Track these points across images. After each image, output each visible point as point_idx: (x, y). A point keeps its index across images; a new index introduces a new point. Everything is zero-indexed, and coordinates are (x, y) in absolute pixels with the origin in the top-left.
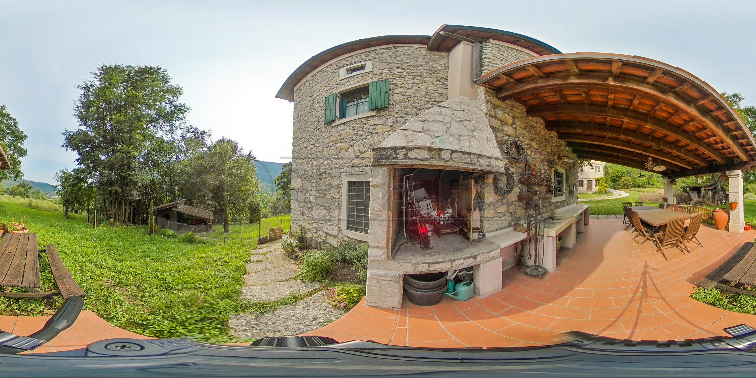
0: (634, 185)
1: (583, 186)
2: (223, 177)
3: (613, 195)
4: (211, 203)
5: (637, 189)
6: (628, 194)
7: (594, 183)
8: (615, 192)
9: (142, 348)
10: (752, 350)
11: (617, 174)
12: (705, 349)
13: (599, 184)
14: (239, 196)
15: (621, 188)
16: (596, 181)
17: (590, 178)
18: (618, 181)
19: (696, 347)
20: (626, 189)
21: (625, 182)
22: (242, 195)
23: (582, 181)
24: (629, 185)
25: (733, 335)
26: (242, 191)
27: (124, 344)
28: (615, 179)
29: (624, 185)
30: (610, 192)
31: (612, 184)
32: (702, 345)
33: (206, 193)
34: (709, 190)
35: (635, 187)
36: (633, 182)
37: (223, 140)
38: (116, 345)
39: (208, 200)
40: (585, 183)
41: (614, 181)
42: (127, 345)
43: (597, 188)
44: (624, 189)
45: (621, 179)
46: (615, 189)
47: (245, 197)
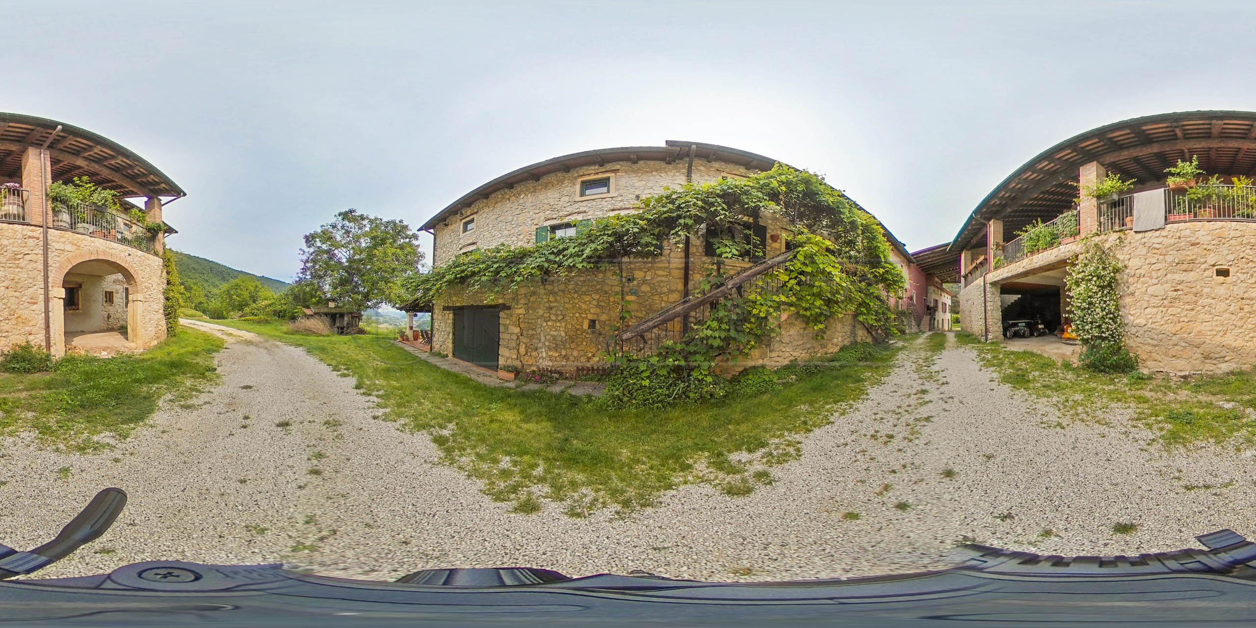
9: (198, 577)
10: (1231, 572)
12: (1167, 570)
19: (1154, 566)
25: (1209, 547)
27: (171, 571)
32: (1163, 564)
38: (158, 571)
42: (176, 572)
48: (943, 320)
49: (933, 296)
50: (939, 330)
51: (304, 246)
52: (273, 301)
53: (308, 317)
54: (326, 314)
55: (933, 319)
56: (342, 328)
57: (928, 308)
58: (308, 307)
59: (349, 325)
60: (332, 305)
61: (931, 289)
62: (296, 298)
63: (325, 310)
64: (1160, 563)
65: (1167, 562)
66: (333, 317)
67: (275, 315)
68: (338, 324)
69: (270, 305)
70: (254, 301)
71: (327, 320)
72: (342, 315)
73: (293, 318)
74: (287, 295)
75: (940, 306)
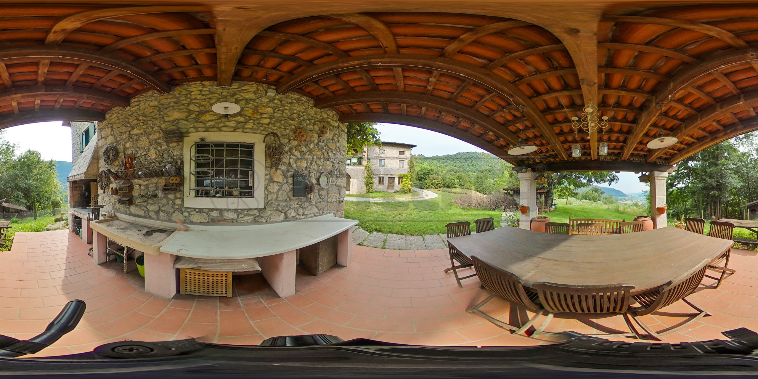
0: (443, 184)
1: (383, 184)
2: (31, 182)
3: (418, 195)
4: (23, 201)
5: (447, 189)
6: (436, 195)
7: (396, 180)
8: (420, 192)
11: (424, 171)
13: (402, 182)
14: (44, 195)
15: (428, 188)
16: (399, 178)
17: (391, 175)
18: (425, 179)
20: (434, 189)
21: (434, 181)
22: (46, 194)
23: (383, 178)
24: (437, 185)
26: (46, 192)
28: (421, 177)
29: (432, 184)
30: (415, 191)
31: (418, 183)
33: (19, 194)
34: (542, 193)
35: (444, 187)
36: (443, 182)
37: (29, 151)
39: (21, 198)
40: (386, 180)
41: (420, 179)
43: (400, 187)
44: (432, 189)
45: (428, 177)
46: (421, 188)
47: (48, 196)
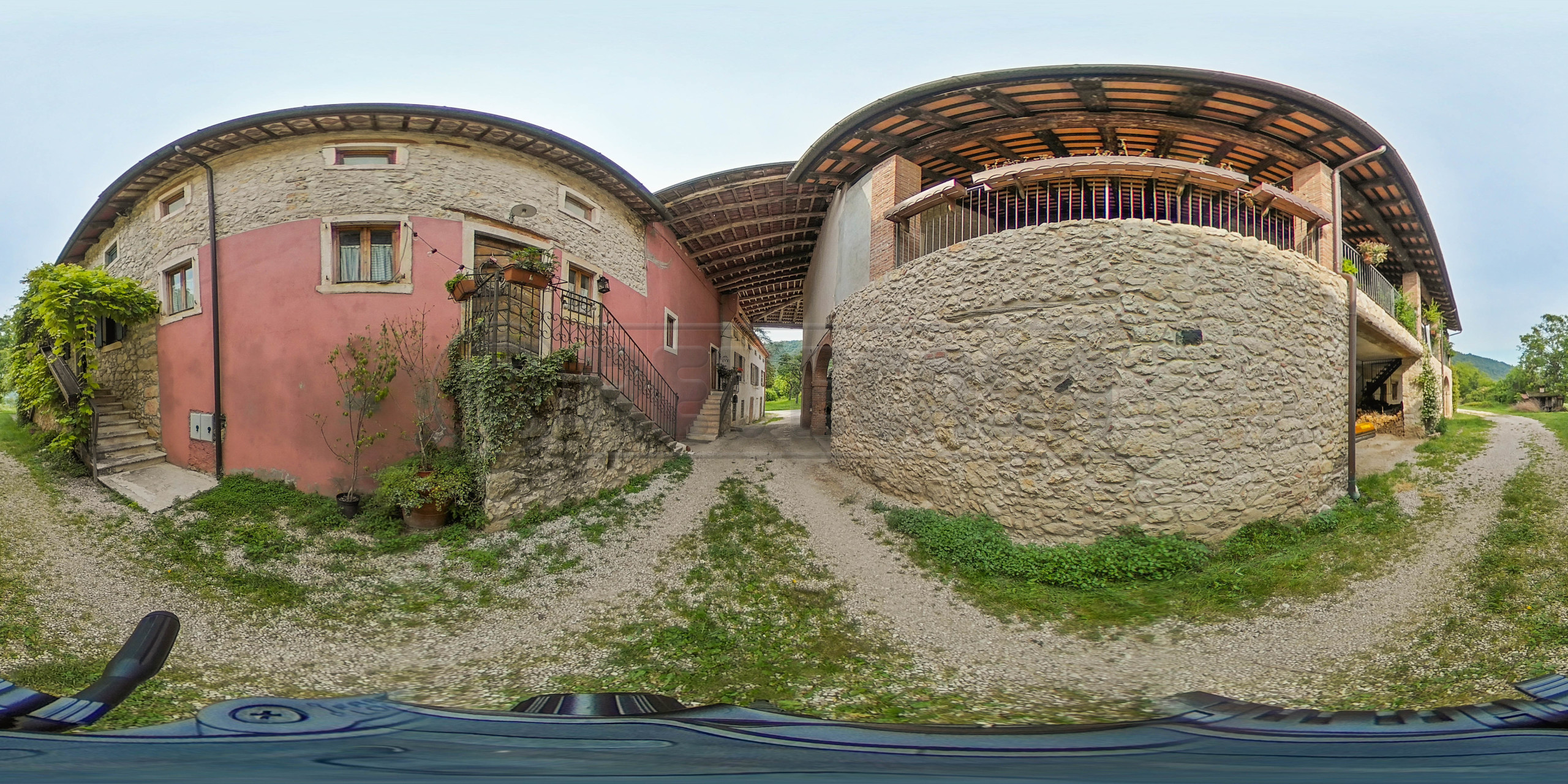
48: (752, 399)
49: (733, 345)
50: (743, 422)
51: (1520, 343)
52: (1492, 387)
53: (1525, 400)
54: (1537, 398)
55: (730, 398)
56: (1550, 408)
57: (723, 373)
58: (1524, 393)
59: (1555, 405)
60: (1542, 390)
61: (729, 327)
62: (1515, 385)
63: (1537, 395)
64: (1465, 716)
65: (1478, 717)
66: (1543, 400)
67: (1496, 400)
68: (1547, 405)
69: (1490, 391)
70: (1475, 388)
71: (1538, 402)
72: (1550, 398)
73: (1514, 402)
74: (1505, 382)
75: (747, 371)
